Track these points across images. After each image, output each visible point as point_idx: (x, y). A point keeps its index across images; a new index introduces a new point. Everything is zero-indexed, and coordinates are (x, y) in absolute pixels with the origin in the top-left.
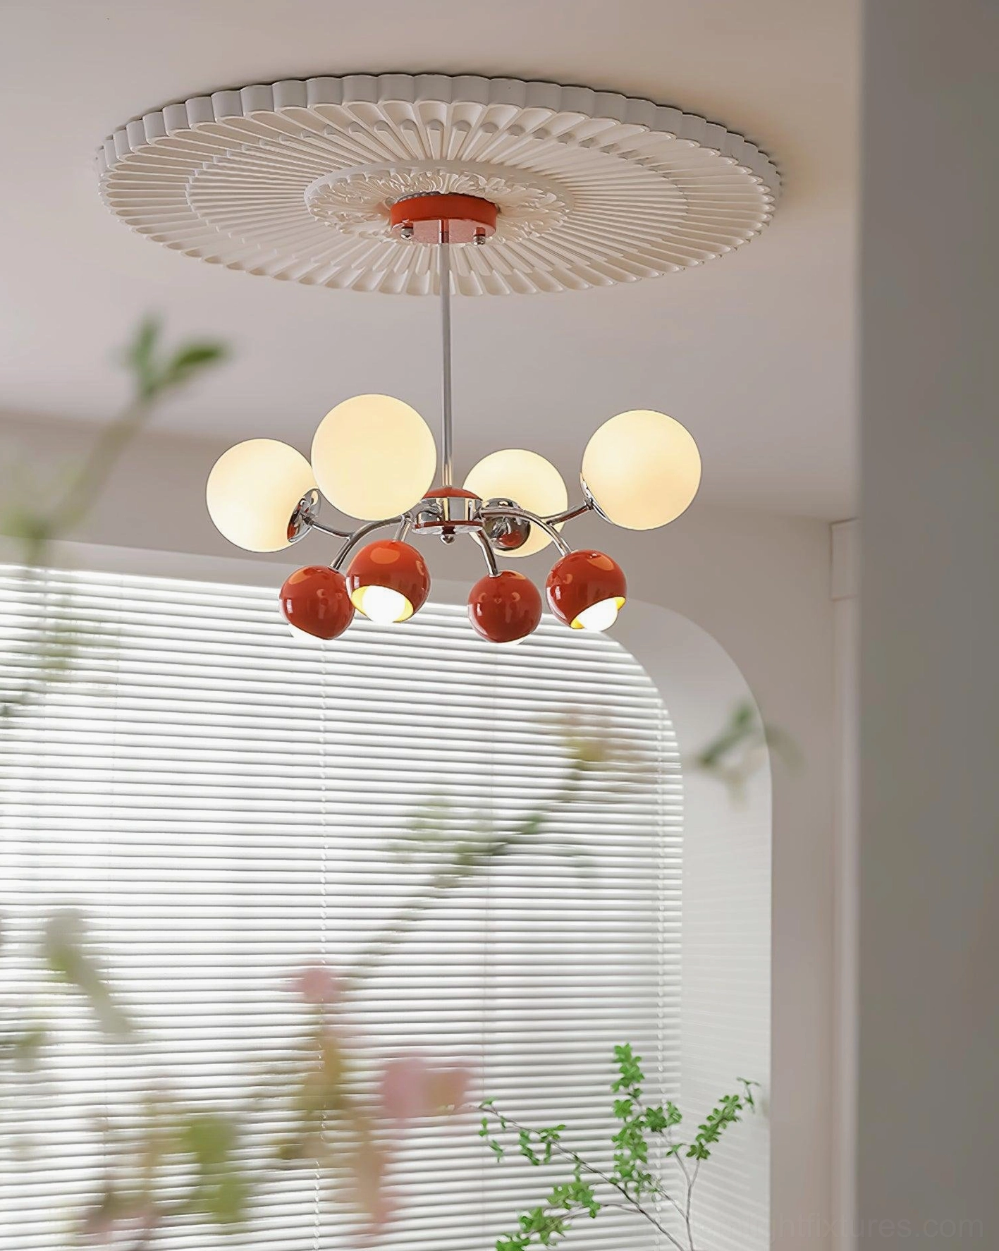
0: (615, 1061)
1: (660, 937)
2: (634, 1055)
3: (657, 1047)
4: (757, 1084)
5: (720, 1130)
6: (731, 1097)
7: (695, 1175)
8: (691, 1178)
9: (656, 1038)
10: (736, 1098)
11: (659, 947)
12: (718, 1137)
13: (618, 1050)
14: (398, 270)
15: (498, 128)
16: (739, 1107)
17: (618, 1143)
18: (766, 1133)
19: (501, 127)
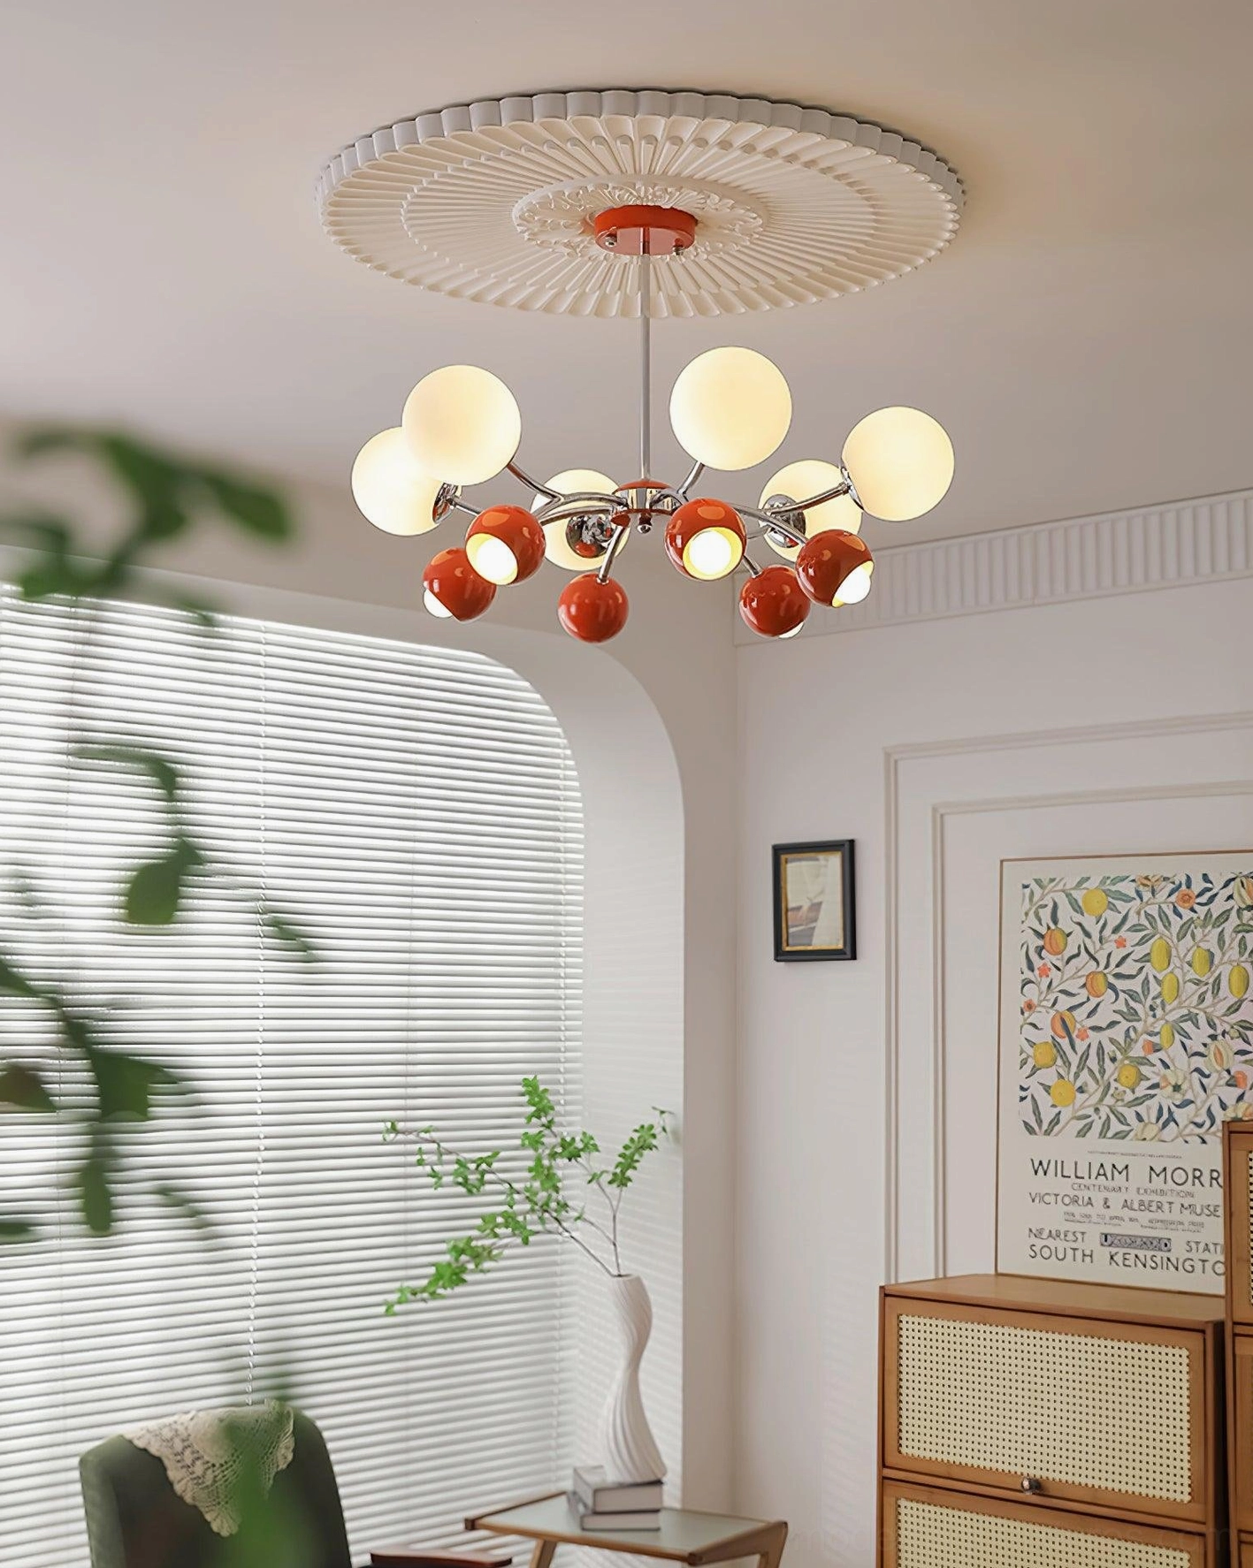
0: (523, 1095)
1: (561, 972)
2: (542, 1088)
3: (559, 1081)
4: (670, 1113)
5: (636, 1157)
6: (646, 1126)
7: (619, 1201)
8: (615, 1203)
9: (558, 1072)
10: (651, 1127)
11: (561, 982)
12: (637, 1165)
13: (526, 1083)
14: (590, 290)
15: (707, 143)
16: (654, 1136)
17: (533, 1174)
18: (680, 1160)
19: (711, 142)
